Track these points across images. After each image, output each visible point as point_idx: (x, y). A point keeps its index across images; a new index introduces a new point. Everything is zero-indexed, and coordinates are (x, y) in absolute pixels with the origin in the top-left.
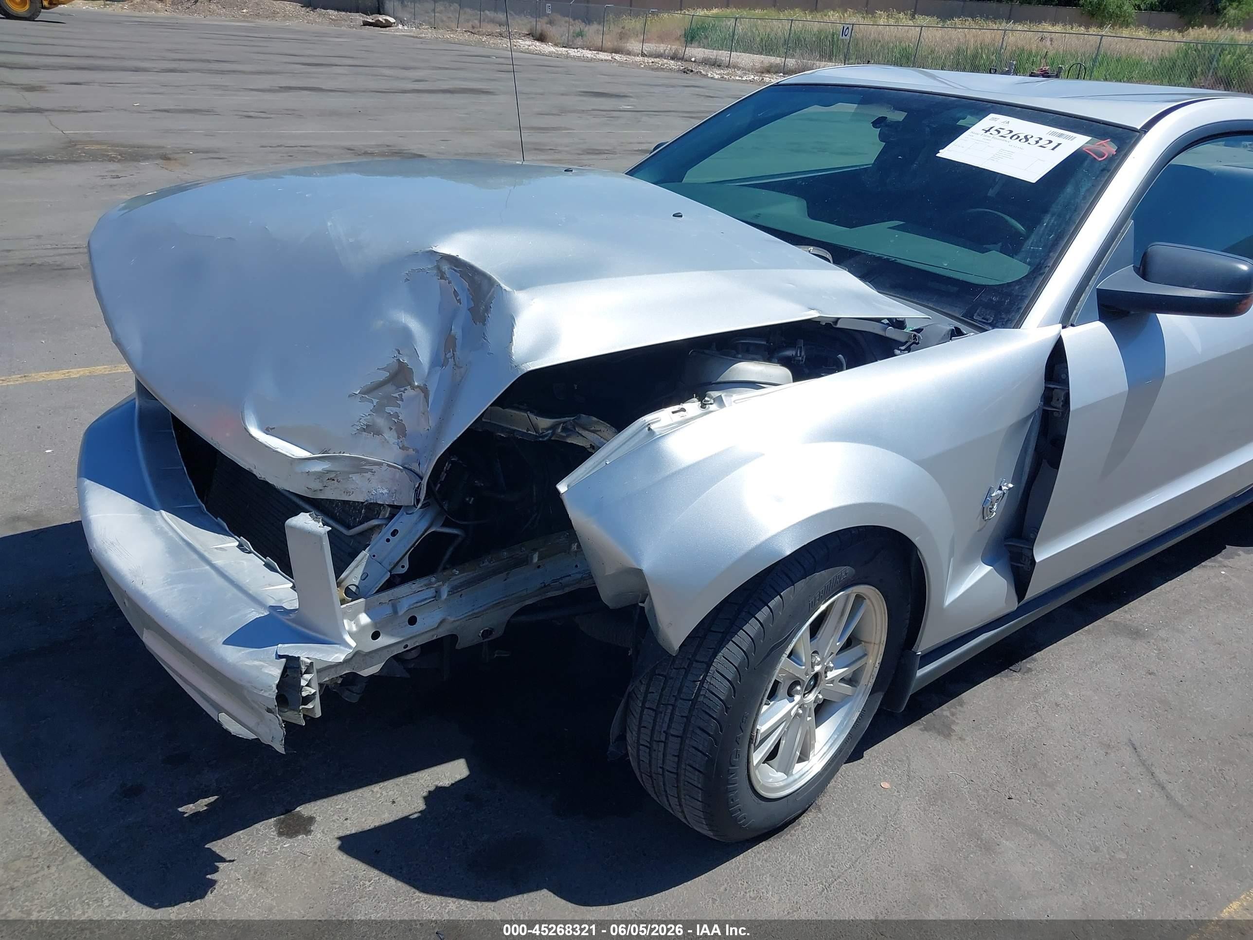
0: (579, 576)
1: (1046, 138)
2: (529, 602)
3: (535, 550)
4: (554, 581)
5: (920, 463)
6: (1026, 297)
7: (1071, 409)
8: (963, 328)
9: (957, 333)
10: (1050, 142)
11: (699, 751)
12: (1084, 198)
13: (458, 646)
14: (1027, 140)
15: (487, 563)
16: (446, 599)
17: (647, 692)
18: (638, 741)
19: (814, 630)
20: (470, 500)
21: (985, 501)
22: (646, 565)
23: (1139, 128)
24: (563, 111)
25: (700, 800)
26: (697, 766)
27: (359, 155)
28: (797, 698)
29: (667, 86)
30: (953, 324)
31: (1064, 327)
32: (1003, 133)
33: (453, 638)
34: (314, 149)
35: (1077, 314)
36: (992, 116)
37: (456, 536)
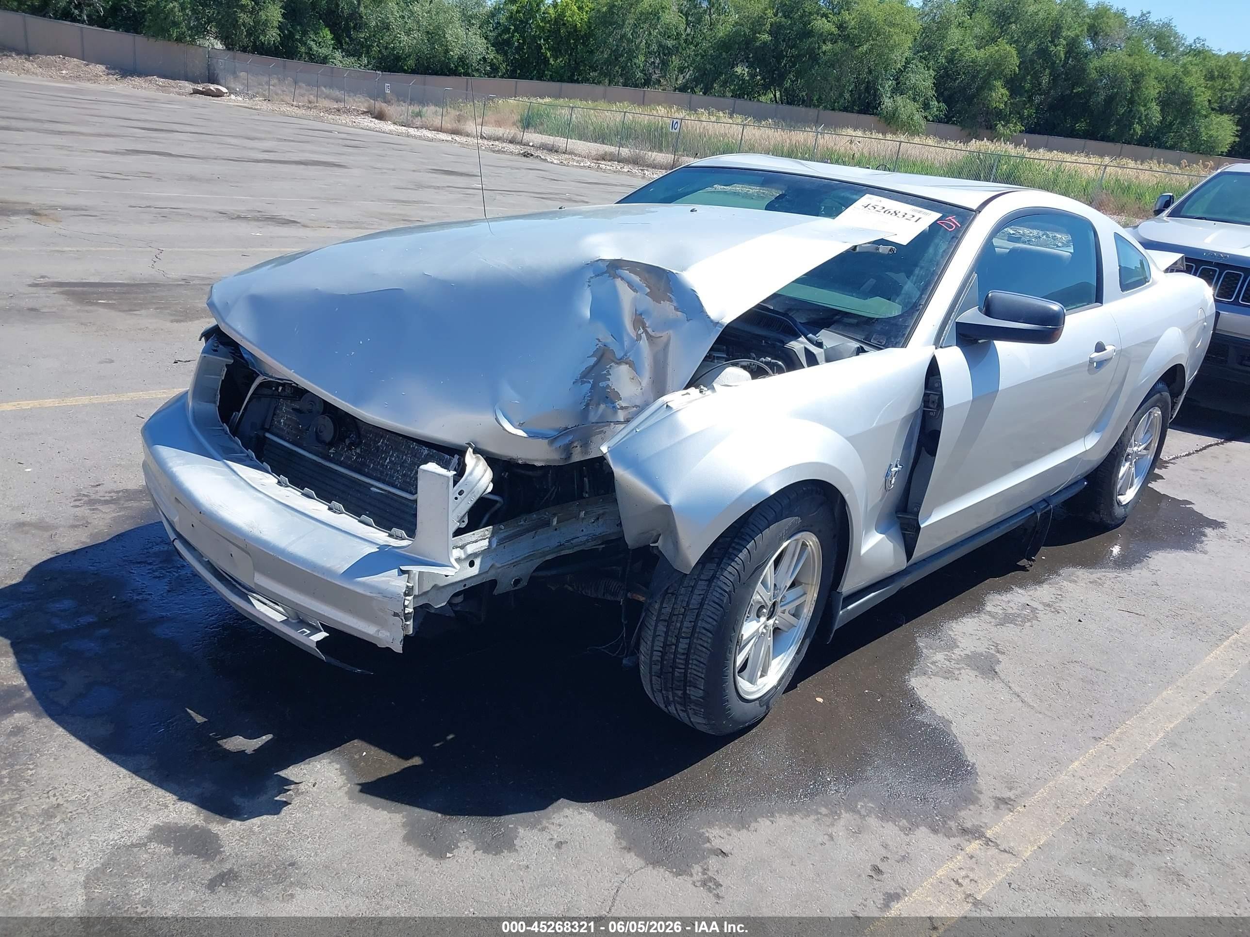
0: (585, 538)
1: (910, 214)
2: (549, 558)
3: (555, 515)
4: (568, 541)
5: (847, 438)
6: (908, 326)
7: (945, 407)
8: (866, 348)
9: (860, 351)
10: (913, 216)
11: (704, 647)
12: (942, 256)
13: (496, 592)
14: (896, 214)
15: (523, 522)
16: (495, 549)
17: (661, 608)
18: (653, 646)
19: (777, 563)
20: (505, 474)
21: (887, 475)
22: (673, 502)
23: (975, 208)
24: (419, 186)
25: (702, 688)
26: (702, 660)
27: (233, 219)
28: (763, 619)
29: (512, 168)
30: (855, 345)
31: (936, 348)
32: (877, 208)
33: (493, 583)
34: (185, 211)
35: (944, 340)
36: (867, 195)
37: (496, 502)
